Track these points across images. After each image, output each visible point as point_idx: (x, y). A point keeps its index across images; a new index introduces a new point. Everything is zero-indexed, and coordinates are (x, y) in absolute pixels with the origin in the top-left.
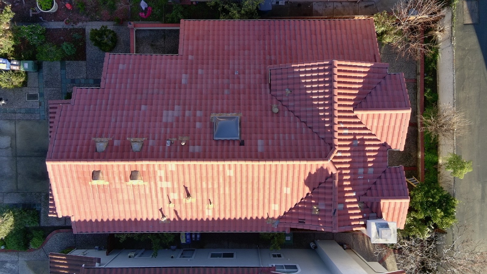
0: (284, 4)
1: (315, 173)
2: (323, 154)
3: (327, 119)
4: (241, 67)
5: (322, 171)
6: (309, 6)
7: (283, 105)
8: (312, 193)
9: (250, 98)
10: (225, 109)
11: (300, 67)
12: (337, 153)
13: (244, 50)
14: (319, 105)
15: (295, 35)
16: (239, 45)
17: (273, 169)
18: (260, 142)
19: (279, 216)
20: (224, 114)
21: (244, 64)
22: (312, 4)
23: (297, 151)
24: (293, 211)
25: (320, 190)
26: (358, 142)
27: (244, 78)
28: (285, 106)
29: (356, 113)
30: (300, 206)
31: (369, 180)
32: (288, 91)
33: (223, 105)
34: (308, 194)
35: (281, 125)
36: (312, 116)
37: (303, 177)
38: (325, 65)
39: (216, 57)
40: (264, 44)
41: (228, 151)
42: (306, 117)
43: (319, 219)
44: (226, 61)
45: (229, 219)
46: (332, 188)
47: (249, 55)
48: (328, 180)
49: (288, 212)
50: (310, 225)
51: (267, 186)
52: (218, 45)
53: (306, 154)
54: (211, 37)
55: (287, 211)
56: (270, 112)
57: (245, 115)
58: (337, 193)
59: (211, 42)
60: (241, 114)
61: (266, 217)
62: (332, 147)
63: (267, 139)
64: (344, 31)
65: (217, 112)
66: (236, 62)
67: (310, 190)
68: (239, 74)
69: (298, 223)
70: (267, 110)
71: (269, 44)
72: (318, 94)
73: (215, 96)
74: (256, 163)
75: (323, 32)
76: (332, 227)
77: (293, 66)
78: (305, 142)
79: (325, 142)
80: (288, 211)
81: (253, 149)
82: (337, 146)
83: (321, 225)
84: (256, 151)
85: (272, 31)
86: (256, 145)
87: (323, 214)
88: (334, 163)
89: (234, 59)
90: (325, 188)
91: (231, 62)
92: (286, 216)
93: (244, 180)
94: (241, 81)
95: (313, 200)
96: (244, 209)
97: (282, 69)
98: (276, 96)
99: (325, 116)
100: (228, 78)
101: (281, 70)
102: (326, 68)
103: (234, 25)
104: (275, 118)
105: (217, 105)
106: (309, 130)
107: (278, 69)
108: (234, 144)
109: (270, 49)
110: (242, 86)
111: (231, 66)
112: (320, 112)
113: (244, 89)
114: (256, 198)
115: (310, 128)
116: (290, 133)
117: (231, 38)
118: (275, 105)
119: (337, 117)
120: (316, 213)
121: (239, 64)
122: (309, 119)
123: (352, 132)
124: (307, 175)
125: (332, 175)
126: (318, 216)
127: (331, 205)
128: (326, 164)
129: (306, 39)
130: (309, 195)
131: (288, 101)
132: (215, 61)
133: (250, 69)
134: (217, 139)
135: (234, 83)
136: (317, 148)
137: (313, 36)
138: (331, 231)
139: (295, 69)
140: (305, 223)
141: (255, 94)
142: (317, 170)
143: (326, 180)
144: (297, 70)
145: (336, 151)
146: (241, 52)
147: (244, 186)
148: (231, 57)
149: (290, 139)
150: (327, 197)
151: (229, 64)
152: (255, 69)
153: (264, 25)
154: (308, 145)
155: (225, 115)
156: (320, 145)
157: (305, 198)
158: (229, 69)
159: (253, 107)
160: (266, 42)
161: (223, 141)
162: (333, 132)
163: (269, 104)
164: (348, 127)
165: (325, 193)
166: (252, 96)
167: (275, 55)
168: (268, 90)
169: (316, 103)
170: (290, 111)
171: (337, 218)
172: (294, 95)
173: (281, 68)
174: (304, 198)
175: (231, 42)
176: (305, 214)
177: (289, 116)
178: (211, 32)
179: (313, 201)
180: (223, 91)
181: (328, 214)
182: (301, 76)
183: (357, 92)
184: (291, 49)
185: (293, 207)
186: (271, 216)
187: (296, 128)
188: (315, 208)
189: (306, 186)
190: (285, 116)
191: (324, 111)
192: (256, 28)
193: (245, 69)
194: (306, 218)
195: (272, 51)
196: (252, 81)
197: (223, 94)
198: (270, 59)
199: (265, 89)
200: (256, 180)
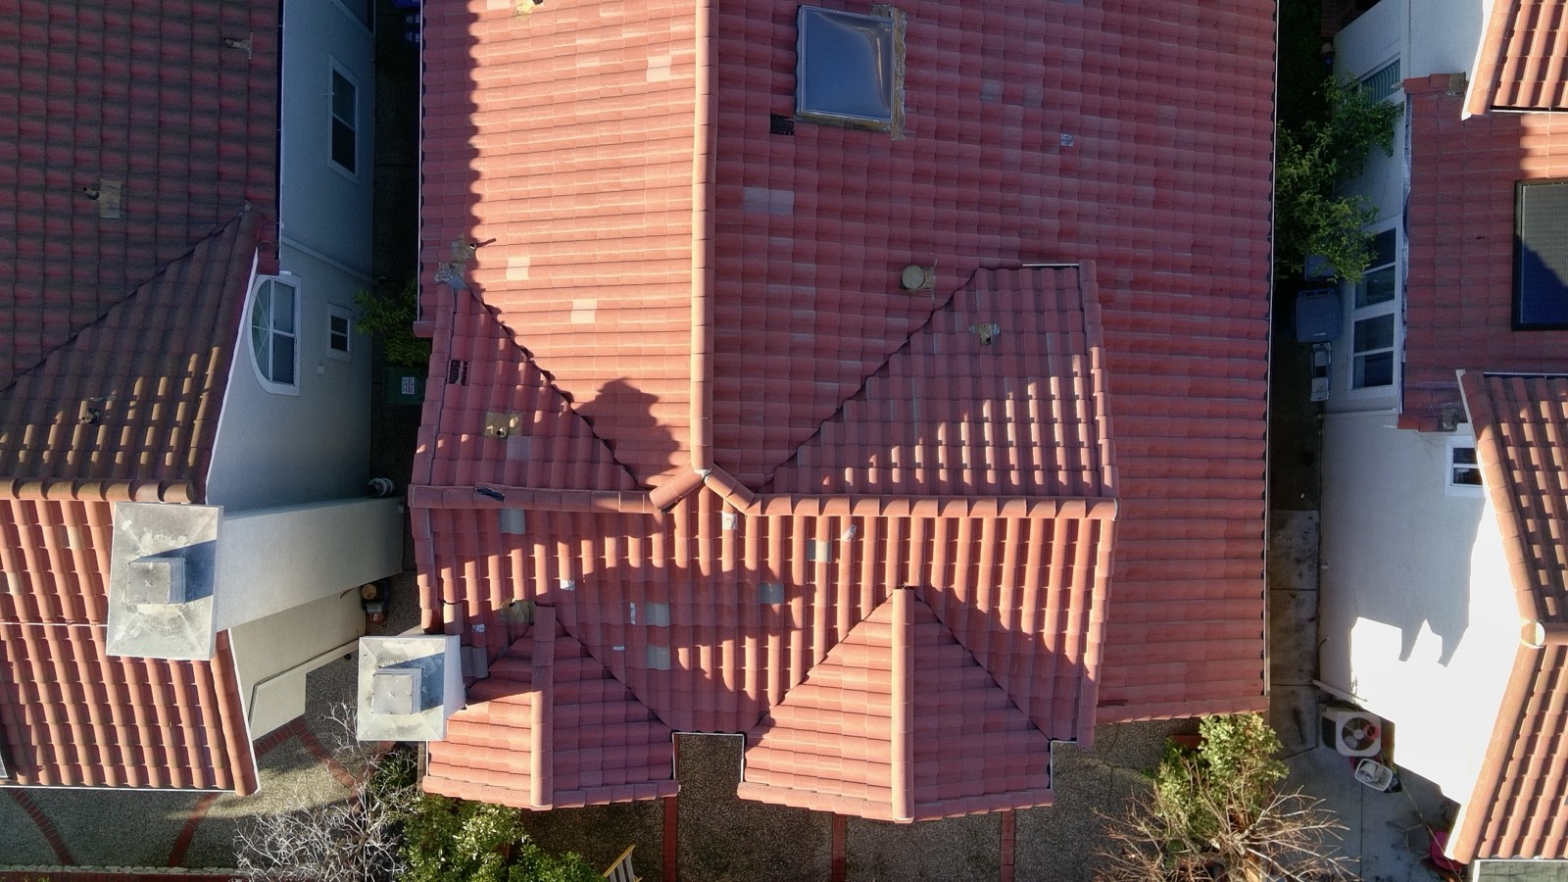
0: (1314, 398)
1: (654, 420)
2: (731, 454)
3: (872, 476)
4: (1089, 162)
5: (664, 444)
6: (1302, 496)
7: (932, 313)
8: (574, 412)
9: (963, 180)
10: (924, 73)
11: (1088, 378)
12: (735, 511)
13: (1157, 182)
14: (931, 446)
15: (1210, 395)
16: (1176, 164)
17: (671, 248)
18: (785, 198)
19: (484, 290)
20: (904, 66)
21: (1102, 175)
22: (1313, 509)
23: (744, 347)
24: (502, 342)
25: (582, 445)
26: (776, 607)
27: (1043, 169)
28: (930, 319)
29: (896, 598)
30: (521, 366)
31: (622, 648)
32: (989, 331)
33: (941, 65)
34: (569, 397)
35: (853, 294)
36: (885, 421)
37: (638, 374)
38: (1097, 471)
39: (1133, 62)
40: (1176, 267)
41: (750, 60)
42: (884, 400)
43: (464, 438)
44: (1113, 100)
45: (474, 85)
46: (590, 486)
47: (1135, 201)
48: (624, 475)
49: (497, 322)
50: (440, 403)
51: (601, 228)
52: (1179, 81)
53: (733, 382)
54: (1209, 53)
55: (500, 318)
56: (905, 254)
57: (894, 149)
58: (567, 508)
59: (1191, 50)
60: (898, 136)
61: (479, 233)
62: (759, 491)
63: (797, 231)
64: (1223, 588)
65: (910, 36)
66: (1110, 144)
67: (586, 405)
68: (1063, 150)
69: (454, 357)
70: (914, 243)
71: (1176, 287)
72: (977, 445)
73: (976, 36)
74: (696, 173)
75: (1219, 507)
76: (429, 485)
77: (1095, 351)
78: (783, 383)
79: (782, 465)
80: (502, 324)
81: (754, 167)
82: (763, 510)
83: (440, 443)
84: (749, 180)
85: (1226, 302)
86: (772, 184)
87: (487, 450)
88: (691, 495)
89: (1121, 135)
90: (592, 461)
91: (1110, 122)
92: (482, 316)
93: (627, 131)
94: (1035, 155)
95: (544, 417)
96: (510, 144)
97: (1082, 310)
98: (971, 285)
99: (885, 467)
100: (1045, 104)
101: (1076, 305)
102: (1086, 477)
103: (1254, 152)
104: (883, 274)
105: (942, 43)
106: (832, 408)
107: (1081, 297)
108: (777, 90)
109: (1157, 286)
110: (1013, 154)
111: (1093, 120)
112: (901, 451)
113: (1003, 164)
114: (554, 185)
115: (840, 411)
116: (817, 327)
117: (1206, 136)
118: (932, 279)
119: (881, 512)
120: (491, 427)
121: (1101, 155)
122: (873, 407)
123: (819, 581)
124: (645, 389)
125: (642, 490)
126: (478, 433)
127: (519, 482)
128: (689, 463)
129: (1190, 436)
130: (564, 403)
131: (951, 332)
132: (1115, 59)
133: (1081, 195)
134: (802, 18)
135: (1026, 122)
136: (757, 431)
137: (1202, 467)
138: (414, 478)
139: (1081, 359)
140: (453, 382)
141: (982, 204)
142: (664, 427)
143: (625, 465)
144: (1076, 368)
145: (742, 507)
146: (1149, 170)
147: (602, 133)
148: (1131, 125)
149: (794, 325)
150: (555, 467)
151: (1104, 112)
152: (1081, 216)
153: (1251, 274)
154: (768, 395)
155: (899, 67)
156: (767, 442)
157: (554, 388)
158: (1084, 110)
159: (928, 187)
160: (1186, 276)
161: (792, 46)
162: (822, 496)
163: (939, 257)
164: (837, 561)
165: (569, 461)
166: (974, 192)
167: (1136, 306)
168: (993, 260)
169: (941, 435)
170: (908, 338)
171: (464, 504)
172: (974, 355)
173: (1085, 306)
174: (553, 383)
175: (1187, 133)
176: (485, 384)
177: (887, 333)
178: (1228, 57)
179: (538, 416)
180: (995, 76)
181: (484, 470)
182: (1054, 382)
183: (982, 605)
184: (1155, 369)
185: (518, 341)
186: (481, 255)
187: (840, 353)
188: (512, 424)
189: (600, 385)
190: (886, 316)
191: (908, 466)
192: (1241, 243)
193: (1081, 174)
194: (471, 389)
195: (1147, 295)
196: (1031, 199)
197: (985, 74)
198: (1117, 284)
199: (1000, 250)
200: (627, 180)
